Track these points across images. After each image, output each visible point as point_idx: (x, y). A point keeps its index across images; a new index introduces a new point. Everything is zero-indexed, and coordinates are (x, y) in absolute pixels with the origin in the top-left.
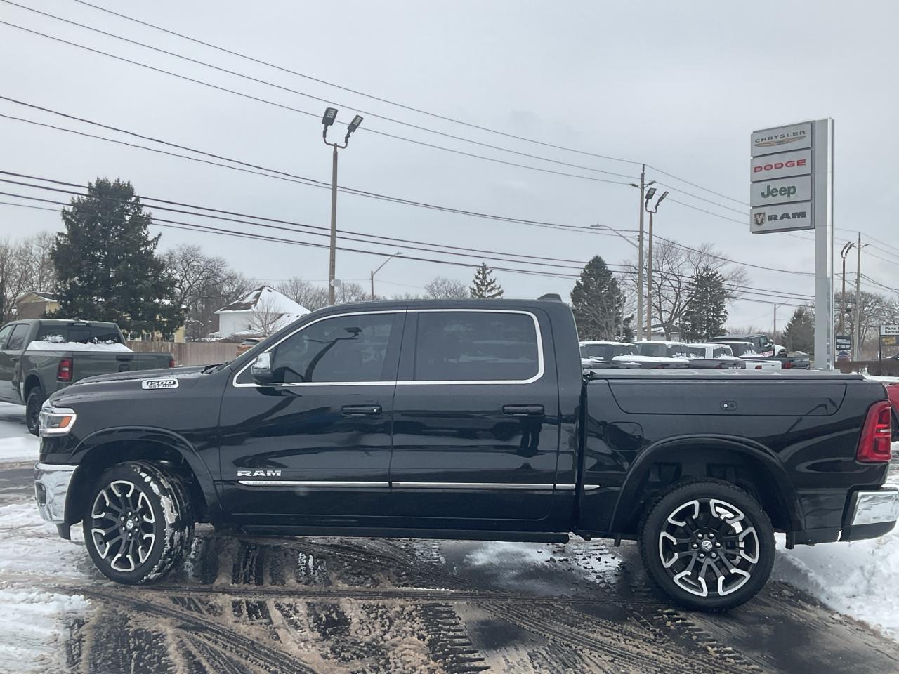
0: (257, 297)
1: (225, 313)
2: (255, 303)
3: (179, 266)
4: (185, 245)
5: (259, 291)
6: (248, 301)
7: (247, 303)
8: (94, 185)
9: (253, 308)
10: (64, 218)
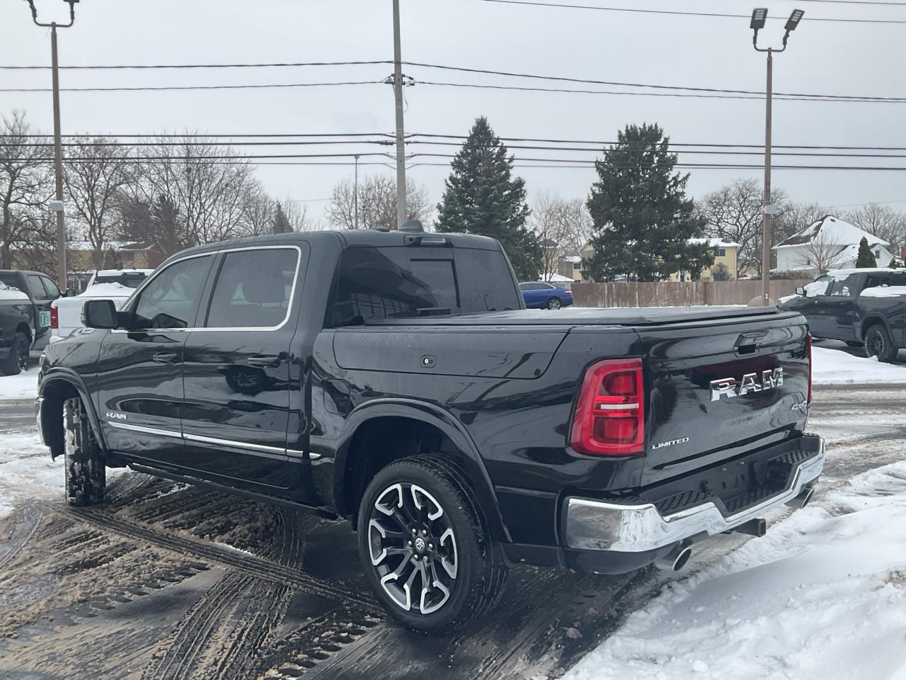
0: (818, 228)
1: (781, 249)
2: (815, 235)
3: (735, 202)
4: (740, 180)
5: (821, 222)
6: (808, 234)
7: (807, 236)
8: (624, 133)
9: (813, 241)
10: (598, 169)
